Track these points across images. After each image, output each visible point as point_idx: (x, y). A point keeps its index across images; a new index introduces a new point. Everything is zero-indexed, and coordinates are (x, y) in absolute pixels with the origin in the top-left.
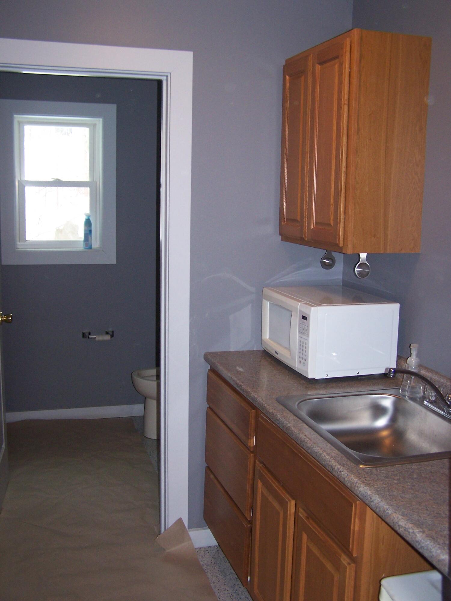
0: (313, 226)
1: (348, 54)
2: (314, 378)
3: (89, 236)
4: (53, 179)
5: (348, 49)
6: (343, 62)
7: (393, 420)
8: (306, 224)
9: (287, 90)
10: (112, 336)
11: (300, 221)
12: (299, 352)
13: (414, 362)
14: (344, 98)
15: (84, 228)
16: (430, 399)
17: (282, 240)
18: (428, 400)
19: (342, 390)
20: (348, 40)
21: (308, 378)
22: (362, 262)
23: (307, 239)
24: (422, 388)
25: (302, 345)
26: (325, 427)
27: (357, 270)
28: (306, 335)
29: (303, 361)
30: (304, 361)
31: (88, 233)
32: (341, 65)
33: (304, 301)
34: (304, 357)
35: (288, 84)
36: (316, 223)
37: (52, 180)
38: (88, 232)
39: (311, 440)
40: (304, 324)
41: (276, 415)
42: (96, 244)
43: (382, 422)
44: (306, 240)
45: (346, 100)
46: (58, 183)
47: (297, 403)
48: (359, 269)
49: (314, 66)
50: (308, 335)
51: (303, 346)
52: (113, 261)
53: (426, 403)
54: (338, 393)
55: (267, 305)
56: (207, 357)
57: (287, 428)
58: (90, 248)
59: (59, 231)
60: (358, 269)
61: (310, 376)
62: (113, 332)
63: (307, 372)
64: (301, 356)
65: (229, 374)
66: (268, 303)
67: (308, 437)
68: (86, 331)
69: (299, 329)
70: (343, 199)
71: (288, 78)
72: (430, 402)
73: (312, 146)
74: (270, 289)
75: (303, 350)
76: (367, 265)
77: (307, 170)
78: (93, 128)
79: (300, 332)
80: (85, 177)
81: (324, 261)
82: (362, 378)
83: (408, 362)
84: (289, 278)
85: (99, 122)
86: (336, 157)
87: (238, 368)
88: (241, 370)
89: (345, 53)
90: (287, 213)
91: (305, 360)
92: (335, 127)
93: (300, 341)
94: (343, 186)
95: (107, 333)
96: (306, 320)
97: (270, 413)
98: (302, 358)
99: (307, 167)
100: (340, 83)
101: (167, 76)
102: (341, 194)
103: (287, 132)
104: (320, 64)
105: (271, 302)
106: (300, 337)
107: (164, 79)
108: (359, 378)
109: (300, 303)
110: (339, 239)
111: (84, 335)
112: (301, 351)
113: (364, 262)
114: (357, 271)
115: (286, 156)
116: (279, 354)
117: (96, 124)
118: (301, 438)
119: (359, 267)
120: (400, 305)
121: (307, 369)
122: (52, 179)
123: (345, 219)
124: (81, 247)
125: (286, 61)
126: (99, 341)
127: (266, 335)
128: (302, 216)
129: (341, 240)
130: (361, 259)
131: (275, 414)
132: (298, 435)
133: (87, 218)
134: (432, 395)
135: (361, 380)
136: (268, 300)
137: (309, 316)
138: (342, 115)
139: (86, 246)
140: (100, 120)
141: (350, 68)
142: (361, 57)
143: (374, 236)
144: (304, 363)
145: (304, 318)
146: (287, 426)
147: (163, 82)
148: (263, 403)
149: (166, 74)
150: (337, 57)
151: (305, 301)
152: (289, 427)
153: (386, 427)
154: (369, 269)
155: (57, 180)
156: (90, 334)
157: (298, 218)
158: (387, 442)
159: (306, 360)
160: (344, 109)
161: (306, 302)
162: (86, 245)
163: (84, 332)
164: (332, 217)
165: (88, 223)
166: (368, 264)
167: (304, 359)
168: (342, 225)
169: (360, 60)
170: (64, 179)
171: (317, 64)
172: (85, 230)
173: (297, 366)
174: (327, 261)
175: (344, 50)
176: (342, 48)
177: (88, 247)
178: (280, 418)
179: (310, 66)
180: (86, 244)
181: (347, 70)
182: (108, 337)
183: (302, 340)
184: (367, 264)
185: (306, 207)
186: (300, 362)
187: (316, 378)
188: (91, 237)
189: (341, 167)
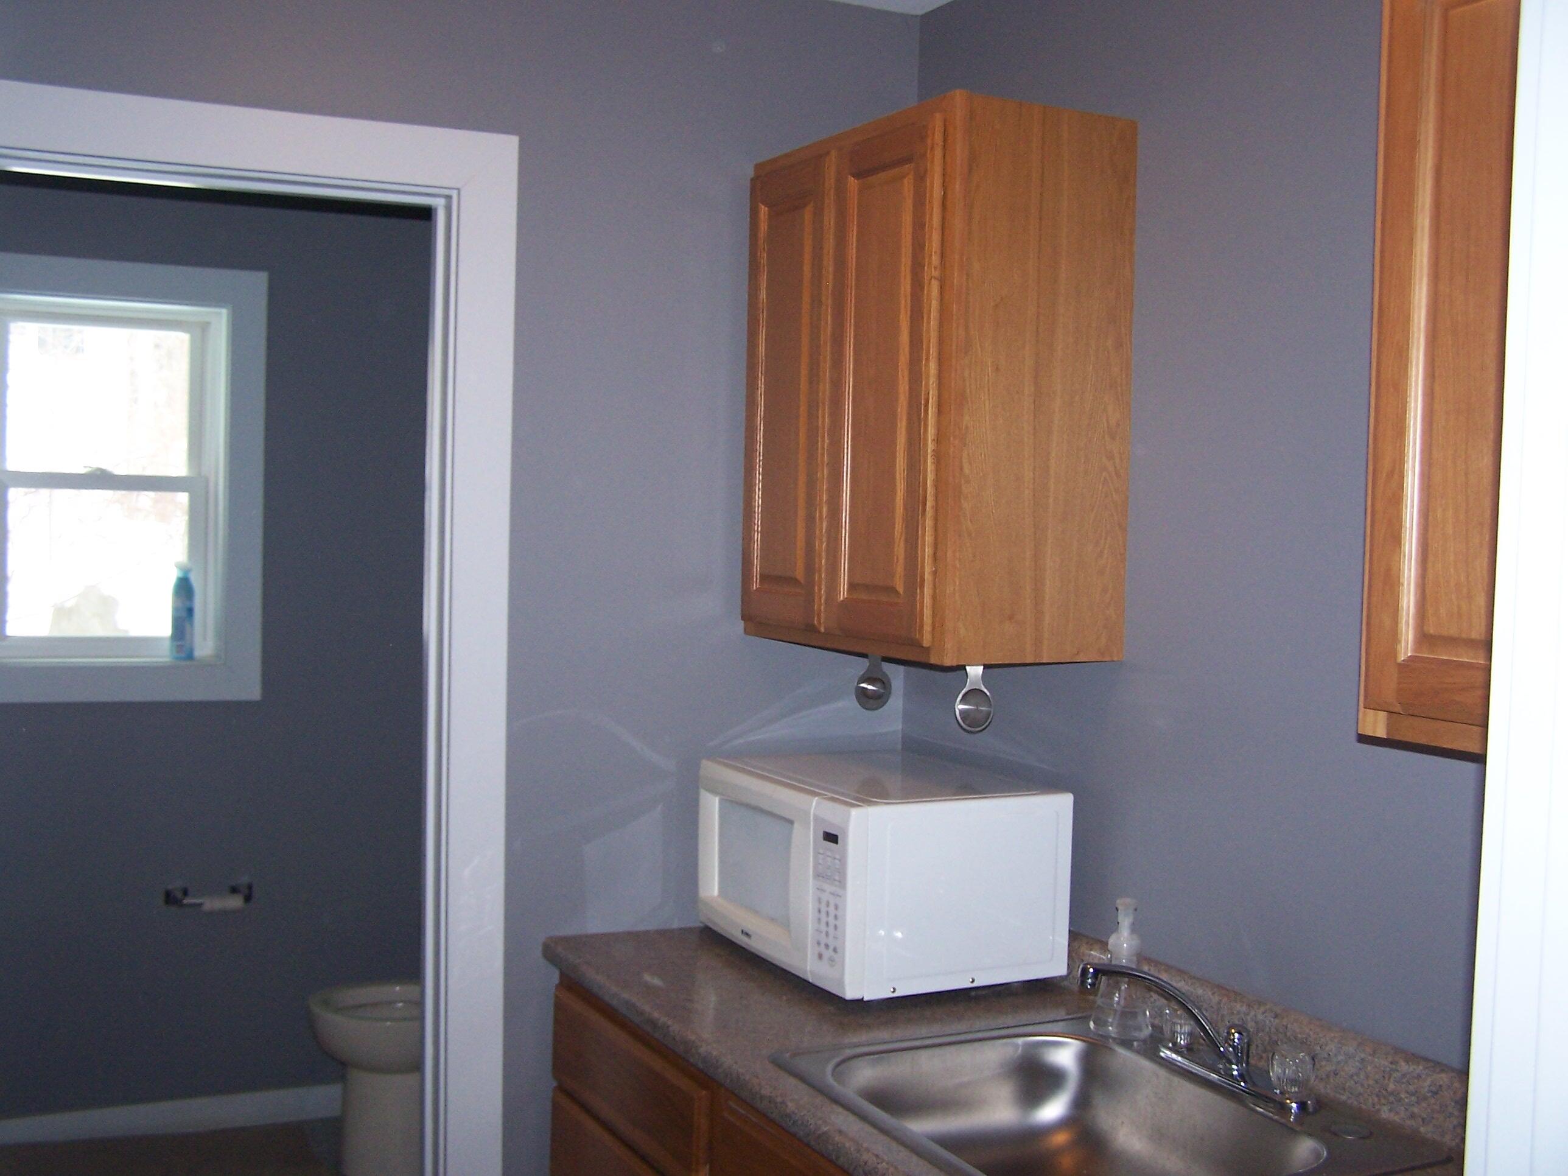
0: (843, 593)
1: (938, 153)
2: (861, 997)
3: (188, 626)
4: (90, 469)
5: (938, 138)
6: (926, 171)
7: (1082, 1103)
8: (821, 592)
9: (761, 242)
10: (248, 899)
11: (802, 581)
12: (818, 931)
13: (1125, 945)
14: (930, 263)
15: (174, 602)
16: (1175, 1044)
17: (747, 632)
18: (1170, 1045)
19: (936, 1028)
20: (938, 119)
21: (845, 999)
22: (972, 688)
23: (826, 629)
24: (1148, 1013)
25: (824, 909)
26: (921, 1127)
27: (959, 709)
28: (837, 883)
29: (828, 954)
30: (832, 953)
31: (184, 616)
32: (921, 178)
33: (826, 793)
34: (831, 941)
35: (763, 226)
36: (852, 586)
37: (83, 471)
38: (184, 614)
39: (896, 1168)
40: (829, 854)
41: (781, 1103)
42: (205, 645)
43: (1053, 1110)
44: (822, 630)
45: (935, 268)
46: (100, 480)
47: (829, 1068)
48: (965, 705)
49: (840, 182)
50: (842, 883)
51: (828, 914)
52: (252, 691)
53: (1166, 1053)
54: (931, 1037)
55: (711, 806)
56: (551, 952)
57: (819, 1136)
58: (190, 656)
59: (62, 613)
60: (961, 707)
61: (850, 994)
62: (250, 887)
63: (841, 983)
64: (824, 940)
65: (625, 995)
66: (717, 800)
67: (886, 1158)
68: (176, 885)
69: (815, 867)
70: (929, 523)
71: (763, 210)
72: (1176, 1049)
73: (838, 384)
74: (720, 763)
75: (827, 924)
76: (986, 694)
77: (823, 448)
78: (200, 333)
79: (818, 875)
80: (177, 466)
81: (864, 688)
82: (980, 992)
83: (1110, 947)
84: (779, 731)
85: (219, 319)
86: (909, 415)
87: (647, 977)
88: (656, 981)
89: (932, 148)
90: (764, 558)
91: (835, 950)
92: (905, 337)
93: (819, 901)
94: (930, 490)
95: (234, 890)
96: (837, 843)
97: (762, 1098)
98: (827, 946)
99: (823, 441)
100: (919, 226)
101: (449, 198)
102: (924, 510)
103: (762, 349)
104: (857, 176)
105: (723, 797)
106: (818, 889)
107: (439, 203)
108: (973, 993)
109: (816, 798)
110: (922, 626)
111: (170, 898)
112: (823, 928)
113: (977, 688)
114: (961, 712)
115: (761, 412)
116: (752, 937)
117: (208, 324)
118: (866, 1163)
119: (963, 701)
120: (1074, 797)
121: (843, 974)
122: (85, 467)
123: (935, 573)
124: (164, 655)
125: (758, 167)
126: (211, 913)
127: (711, 886)
128: (810, 568)
129: (925, 627)
130: (968, 680)
131: (779, 1100)
132: (858, 1155)
133: (181, 575)
134: (1183, 1031)
135: (977, 999)
136: (714, 792)
137: (845, 832)
138: (925, 305)
139: (178, 652)
140: (220, 314)
141: (944, 187)
142: (973, 159)
143: (1011, 618)
144: (831, 960)
145: (831, 838)
146: (819, 1132)
147: (436, 214)
148: (740, 1070)
149: (446, 192)
150: (908, 160)
151: (829, 792)
152: (825, 1133)
153: (1063, 1124)
154: (990, 706)
155: (99, 473)
156: (185, 893)
157: (800, 574)
158: (1067, 1162)
159: (838, 950)
160: (929, 291)
161: (830, 795)
162: (179, 648)
163: (170, 887)
164: (900, 570)
165: (184, 589)
166: (988, 694)
167: (831, 948)
168: (928, 591)
169: (970, 171)
170: (120, 470)
171: (849, 176)
172: (176, 609)
173: (811, 969)
174: (870, 687)
175: (929, 141)
176: (923, 138)
177: (183, 655)
178: (796, 1111)
179: (830, 181)
180: (178, 646)
181: (937, 193)
182: (235, 902)
183: (825, 897)
184: (986, 691)
185: (822, 546)
186: (820, 956)
187: (865, 999)
188: (192, 625)
189: (926, 440)
